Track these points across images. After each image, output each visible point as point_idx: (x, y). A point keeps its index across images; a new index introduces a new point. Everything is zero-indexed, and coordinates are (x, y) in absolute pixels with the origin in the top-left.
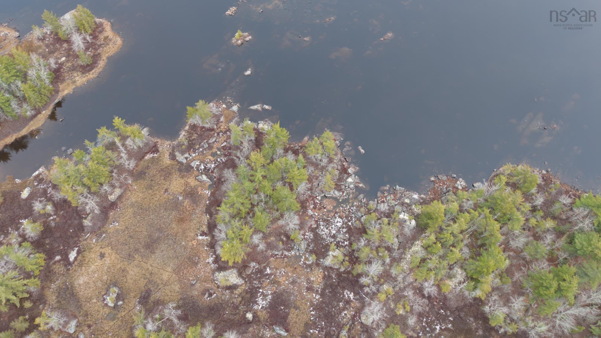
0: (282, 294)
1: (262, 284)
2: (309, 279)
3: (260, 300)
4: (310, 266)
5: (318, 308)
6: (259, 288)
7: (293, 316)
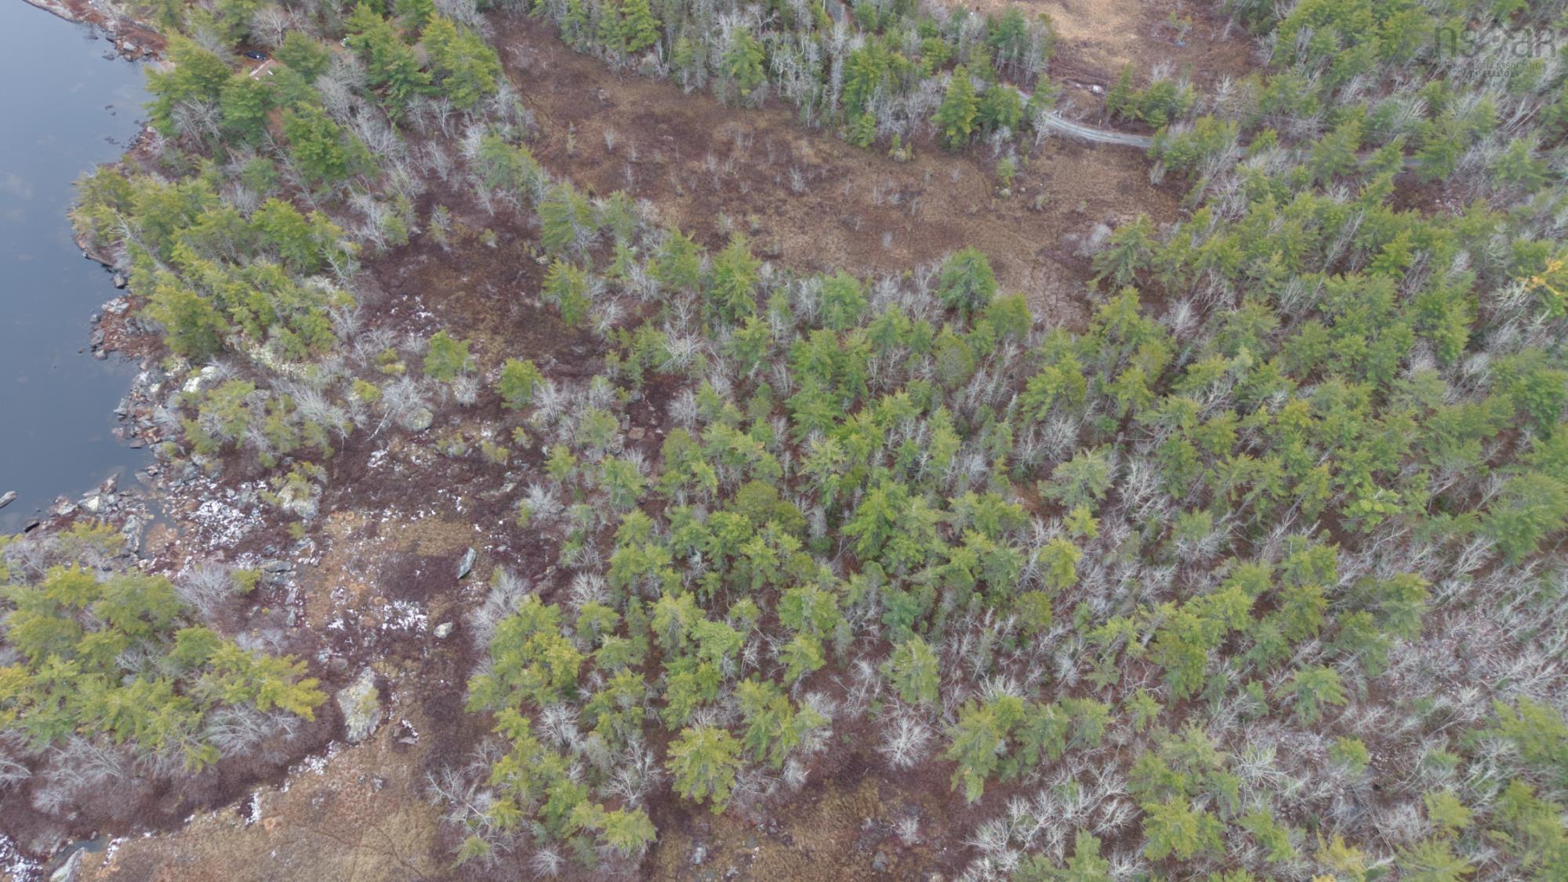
0: (388, 583)
1: (369, 630)
2: (351, 538)
3: (405, 623)
4: (321, 544)
5: (409, 507)
6: (379, 630)
7: (433, 549)
